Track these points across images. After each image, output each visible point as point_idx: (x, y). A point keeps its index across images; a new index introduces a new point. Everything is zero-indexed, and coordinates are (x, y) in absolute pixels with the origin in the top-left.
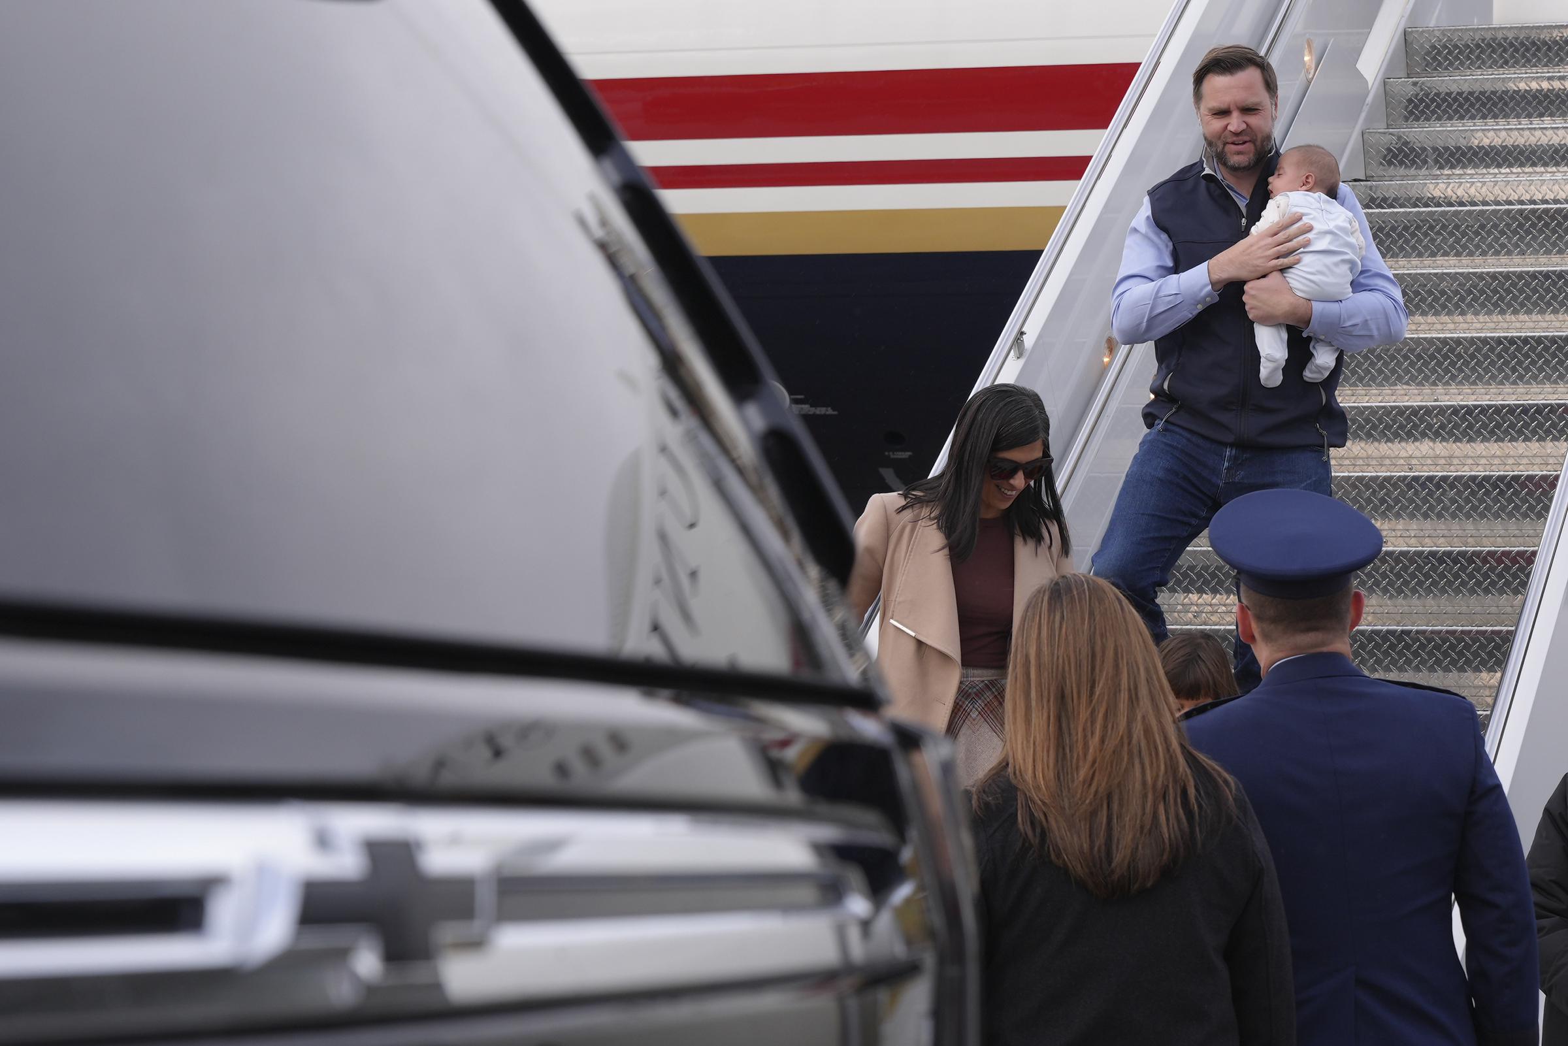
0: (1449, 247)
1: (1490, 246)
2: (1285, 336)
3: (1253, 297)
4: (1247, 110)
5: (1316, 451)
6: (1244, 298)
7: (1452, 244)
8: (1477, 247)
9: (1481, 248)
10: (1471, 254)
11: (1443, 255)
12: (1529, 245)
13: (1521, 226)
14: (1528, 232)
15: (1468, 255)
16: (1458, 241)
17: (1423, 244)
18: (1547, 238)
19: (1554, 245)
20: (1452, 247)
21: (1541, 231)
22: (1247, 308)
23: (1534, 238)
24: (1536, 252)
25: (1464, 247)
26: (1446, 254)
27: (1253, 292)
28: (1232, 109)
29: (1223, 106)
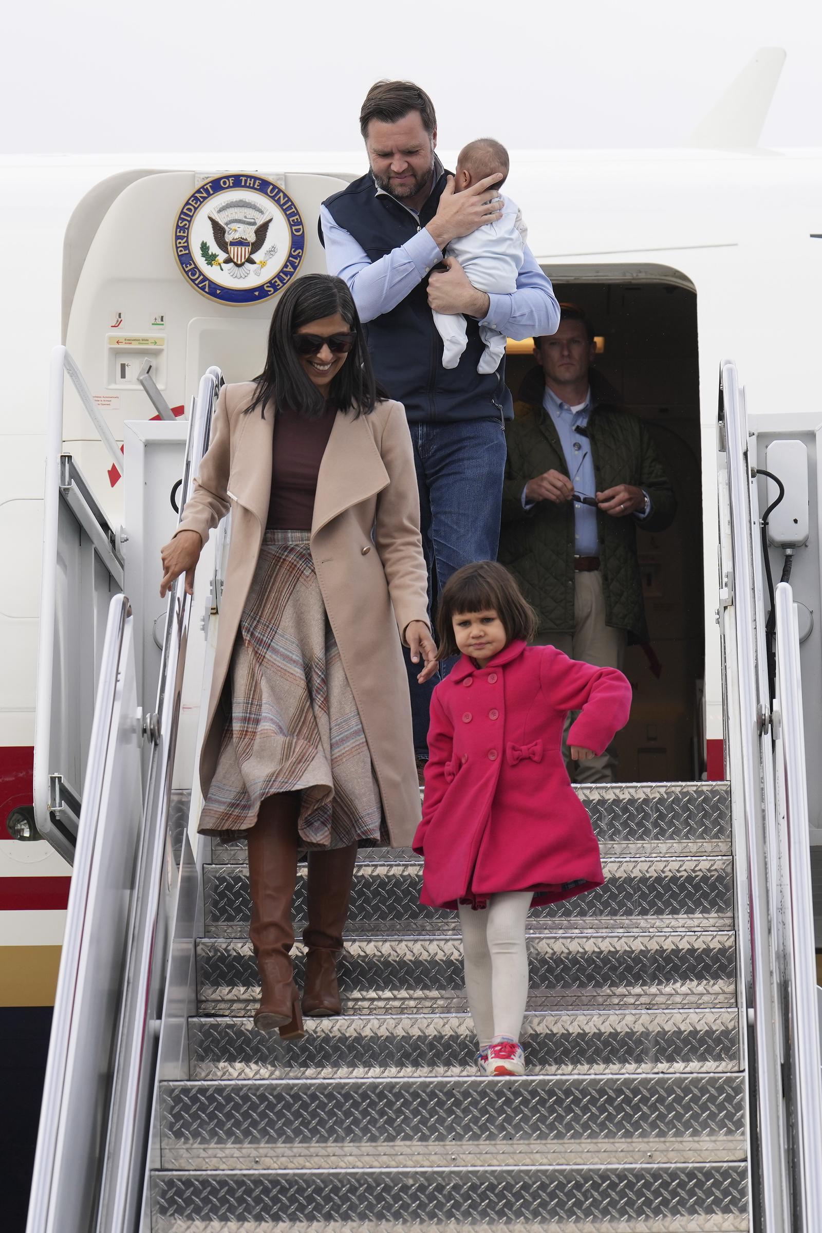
0: (412, 1129)
1: (467, 1128)
2: (464, 324)
3: (437, 288)
4: (410, 152)
5: (494, 422)
6: (429, 289)
7: (417, 1125)
8: (450, 1129)
9: (455, 1130)
10: (441, 1138)
11: (404, 1139)
12: (518, 1128)
13: (508, 1102)
14: (517, 1111)
15: (437, 1139)
16: (424, 1121)
17: (378, 1125)
18: (543, 1119)
19: (552, 1127)
20: (416, 1129)
21: (534, 1110)
22: (430, 299)
23: (526, 1119)
24: (527, 1136)
25: (433, 1129)
26: (407, 1138)
27: (437, 285)
28: (394, 152)
29: (388, 150)
